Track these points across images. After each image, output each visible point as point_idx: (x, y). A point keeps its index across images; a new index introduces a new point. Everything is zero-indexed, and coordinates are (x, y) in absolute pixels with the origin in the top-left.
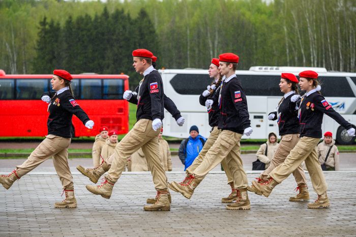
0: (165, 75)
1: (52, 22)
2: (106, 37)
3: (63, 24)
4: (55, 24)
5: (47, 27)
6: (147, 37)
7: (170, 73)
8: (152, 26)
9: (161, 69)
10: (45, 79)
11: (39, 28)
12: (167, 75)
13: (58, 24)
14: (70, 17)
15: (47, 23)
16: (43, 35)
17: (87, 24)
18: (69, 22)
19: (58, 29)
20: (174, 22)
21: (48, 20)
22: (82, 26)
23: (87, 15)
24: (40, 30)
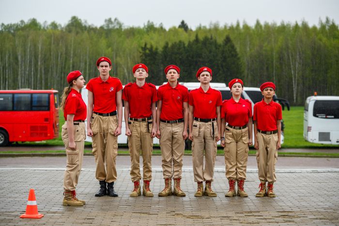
1: (152, 47)
2: (195, 59)
3: (160, 49)
4: (154, 49)
5: (147, 51)
6: (228, 59)
8: (235, 50)
11: (140, 53)
13: (157, 49)
14: (167, 44)
15: (148, 49)
16: (144, 58)
17: (179, 49)
18: (166, 47)
19: (156, 53)
20: (261, 47)
21: (148, 46)
22: (176, 50)
23: (180, 42)
24: (141, 54)
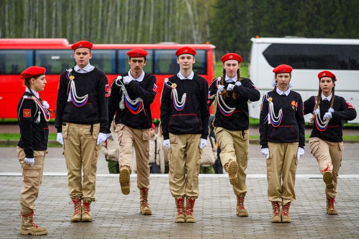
0: (257, 45)
7: (263, 43)
9: (255, 37)
10: (112, 49)
12: (260, 45)
